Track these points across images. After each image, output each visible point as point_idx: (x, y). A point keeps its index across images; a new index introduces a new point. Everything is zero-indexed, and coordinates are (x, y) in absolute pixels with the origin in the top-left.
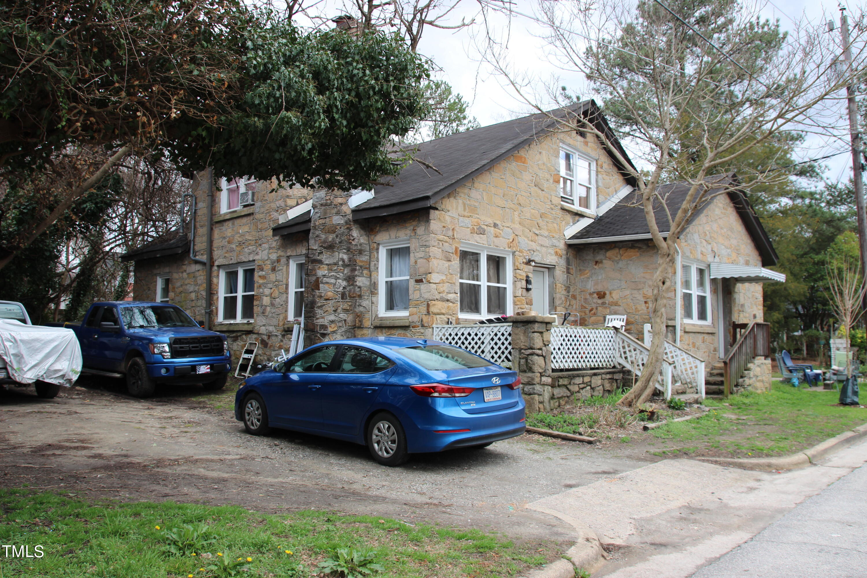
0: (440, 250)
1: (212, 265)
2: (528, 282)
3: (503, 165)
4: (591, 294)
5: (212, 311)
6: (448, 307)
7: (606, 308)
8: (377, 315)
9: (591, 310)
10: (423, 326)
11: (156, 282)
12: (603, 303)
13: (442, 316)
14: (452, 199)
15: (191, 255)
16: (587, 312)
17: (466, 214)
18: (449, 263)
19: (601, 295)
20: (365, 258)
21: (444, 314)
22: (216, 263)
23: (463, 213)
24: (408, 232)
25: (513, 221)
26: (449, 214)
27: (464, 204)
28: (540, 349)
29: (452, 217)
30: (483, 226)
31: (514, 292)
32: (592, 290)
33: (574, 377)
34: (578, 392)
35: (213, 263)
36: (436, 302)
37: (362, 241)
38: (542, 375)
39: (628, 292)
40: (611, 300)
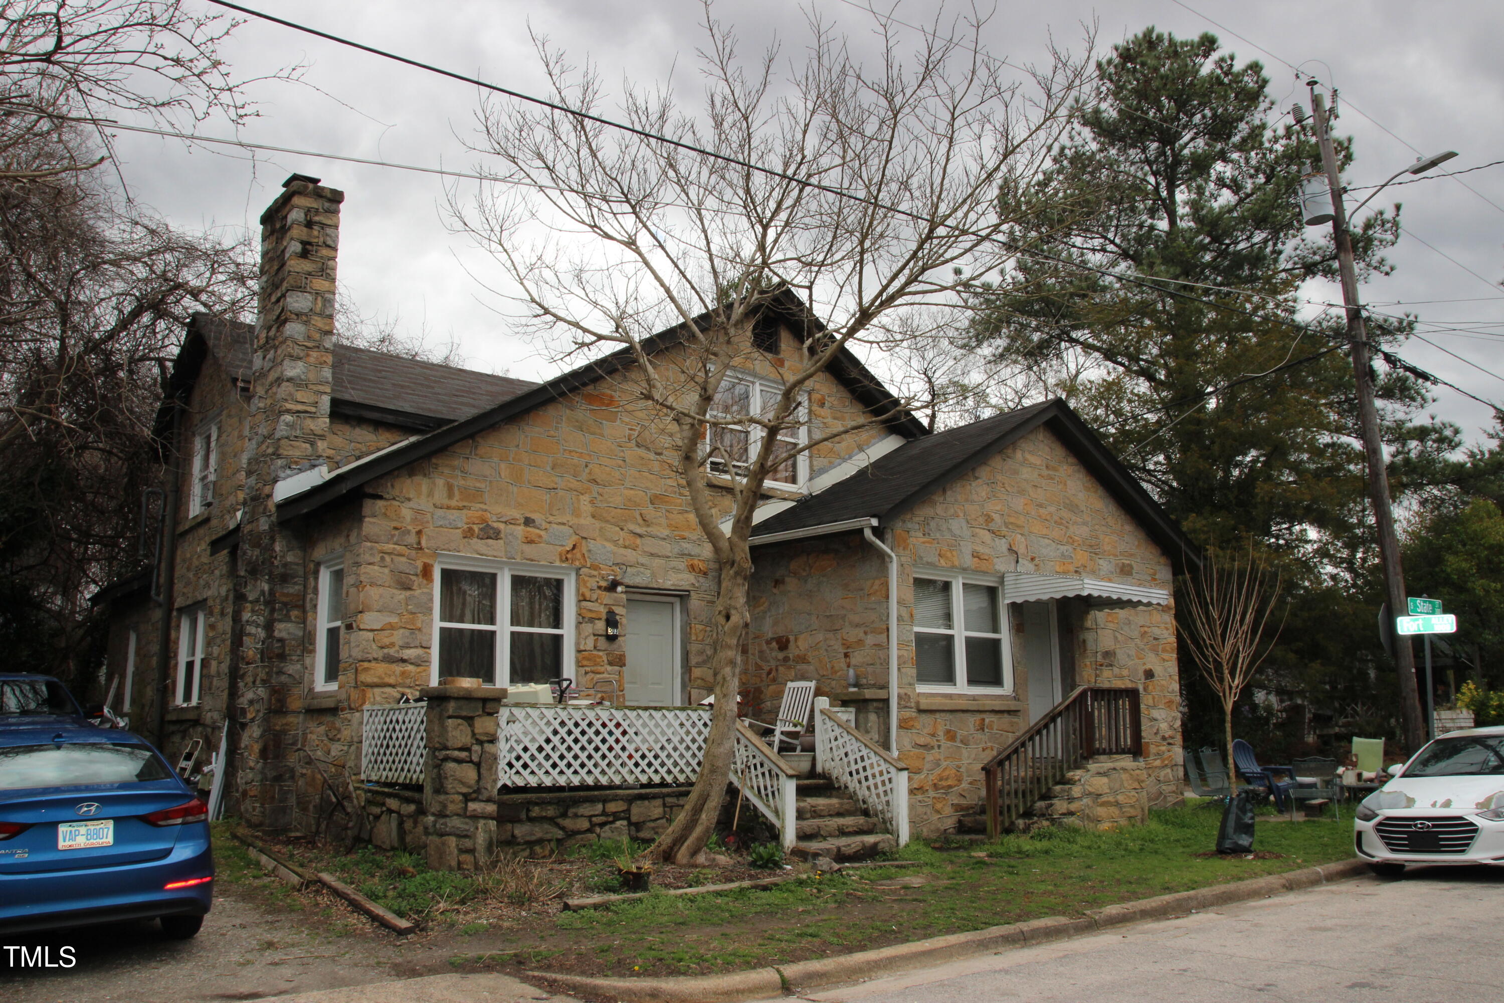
0: (386, 571)
1: (170, 610)
2: (611, 621)
3: (552, 412)
4: (768, 642)
5: (166, 687)
6: (403, 673)
7: (789, 668)
8: (311, 690)
9: (769, 673)
10: (351, 709)
11: (128, 639)
12: (786, 659)
13: (388, 690)
14: (418, 479)
15: (153, 592)
16: (764, 676)
17: (453, 503)
18: (408, 593)
19: (783, 644)
20: (293, 589)
21: (393, 686)
22: (176, 605)
23: (446, 502)
24: (342, 540)
25: (576, 513)
26: (411, 504)
27: (450, 488)
28: (467, 749)
29: (418, 512)
30: (495, 525)
31: (577, 644)
32: (770, 635)
33: (577, 802)
34: (590, 830)
35: (173, 604)
36: (373, 664)
37: (290, 558)
38: (467, 798)
39: (820, 637)
40: (797, 652)
